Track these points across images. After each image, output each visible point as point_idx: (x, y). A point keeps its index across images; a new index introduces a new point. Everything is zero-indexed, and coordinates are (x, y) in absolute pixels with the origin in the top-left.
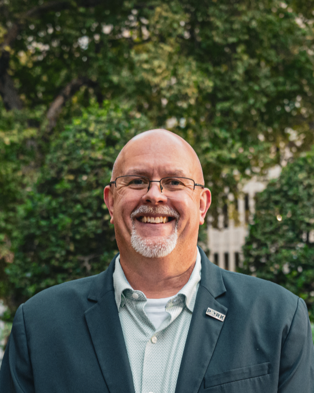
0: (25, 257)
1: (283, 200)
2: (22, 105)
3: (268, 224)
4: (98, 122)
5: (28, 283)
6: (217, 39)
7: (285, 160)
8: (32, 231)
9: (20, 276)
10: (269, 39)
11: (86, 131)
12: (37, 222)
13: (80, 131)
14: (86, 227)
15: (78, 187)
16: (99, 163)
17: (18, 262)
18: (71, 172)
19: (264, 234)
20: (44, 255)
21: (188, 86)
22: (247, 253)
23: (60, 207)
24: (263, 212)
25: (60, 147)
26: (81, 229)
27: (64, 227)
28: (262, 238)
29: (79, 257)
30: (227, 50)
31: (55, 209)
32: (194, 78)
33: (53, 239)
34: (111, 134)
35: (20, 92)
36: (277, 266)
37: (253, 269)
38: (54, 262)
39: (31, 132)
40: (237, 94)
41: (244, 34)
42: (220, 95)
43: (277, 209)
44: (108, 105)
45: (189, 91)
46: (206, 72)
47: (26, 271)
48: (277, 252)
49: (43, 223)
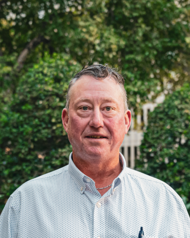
0: (2, 152)
1: (165, 118)
3: (155, 133)
4: (49, 67)
5: (4, 168)
6: (127, 14)
7: (167, 90)
8: (7, 135)
10: (158, 15)
11: (42, 72)
12: (11, 130)
13: (38, 73)
14: (41, 133)
15: (37, 108)
16: (50, 93)
19: (153, 139)
22: (142, 151)
23: (25, 120)
24: (152, 125)
25: (26, 82)
26: (38, 135)
27: (27, 133)
28: (152, 142)
29: (37, 152)
30: (132, 21)
31: (22, 121)
33: (20, 140)
34: (57, 75)
36: (161, 159)
37: (145, 160)
38: (21, 156)
39: (8, 69)
40: (138, 49)
41: (142, 11)
42: (127, 50)
43: (161, 123)
44: (56, 56)
47: (3, 160)
48: (161, 150)
49: (14, 130)
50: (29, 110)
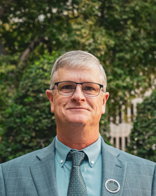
0: (8, 140)
1: (153, 109)
2: (6, 53)
3: (144, 122)
4: (49, 63)
5: (9, 154)
6: (116, 16)
7: (154, 85)
8: (12, 125)
9: (5, 150)
10: (146, 16)
11: (42, 68)
12: (15, 120)
13: (39, 69)
14: (42, 123)
15: (38, 100)
17: (4, 142)
18: (34, 92)
19: (142, 127)
20: (18, 139)
21: (100, 44)
22: (132, 138)
23: (27, 111)
24: (141, 115)
25: (28, 77)
26: (39, 124)
27: (29, 123)
28: (141, 130)
29: (38, 140)
31: (24, 112)
32: (104, 39)
33: (23, 129)
35: (5, 45)
36: (148, 146)
37: (135, 147)
38: (24, 143)
39: (12, 67)
40: (127, 48)
41: (131, 13)
42: (117, 49)
43: (149, 113)
44: (55, 54)
45: (101, 47)
46: (110, 35)
47: (8, 147)
48: (149, 138)
49: (18, 120)
50: (31, 102)
